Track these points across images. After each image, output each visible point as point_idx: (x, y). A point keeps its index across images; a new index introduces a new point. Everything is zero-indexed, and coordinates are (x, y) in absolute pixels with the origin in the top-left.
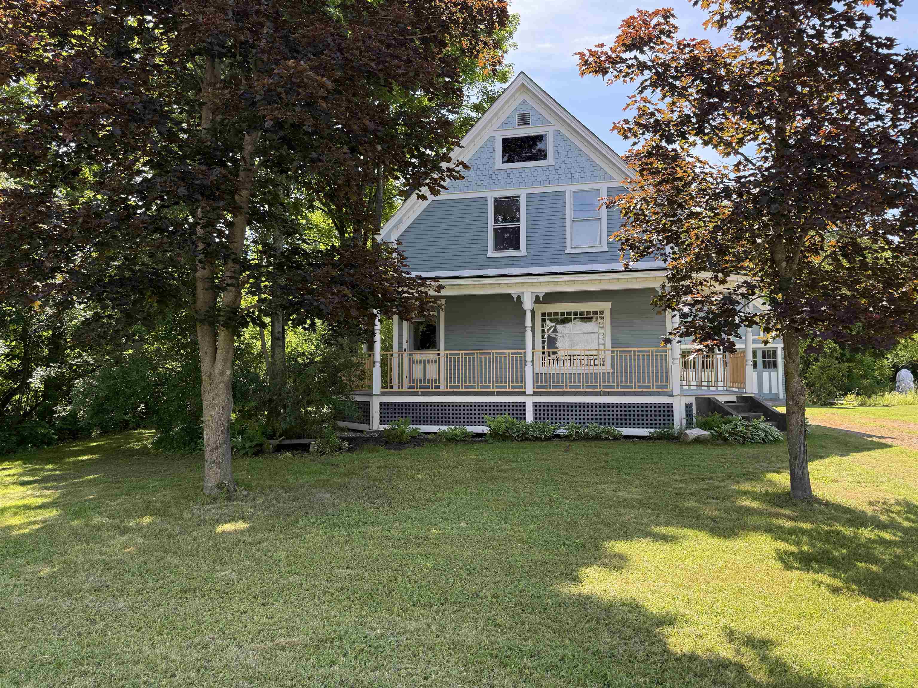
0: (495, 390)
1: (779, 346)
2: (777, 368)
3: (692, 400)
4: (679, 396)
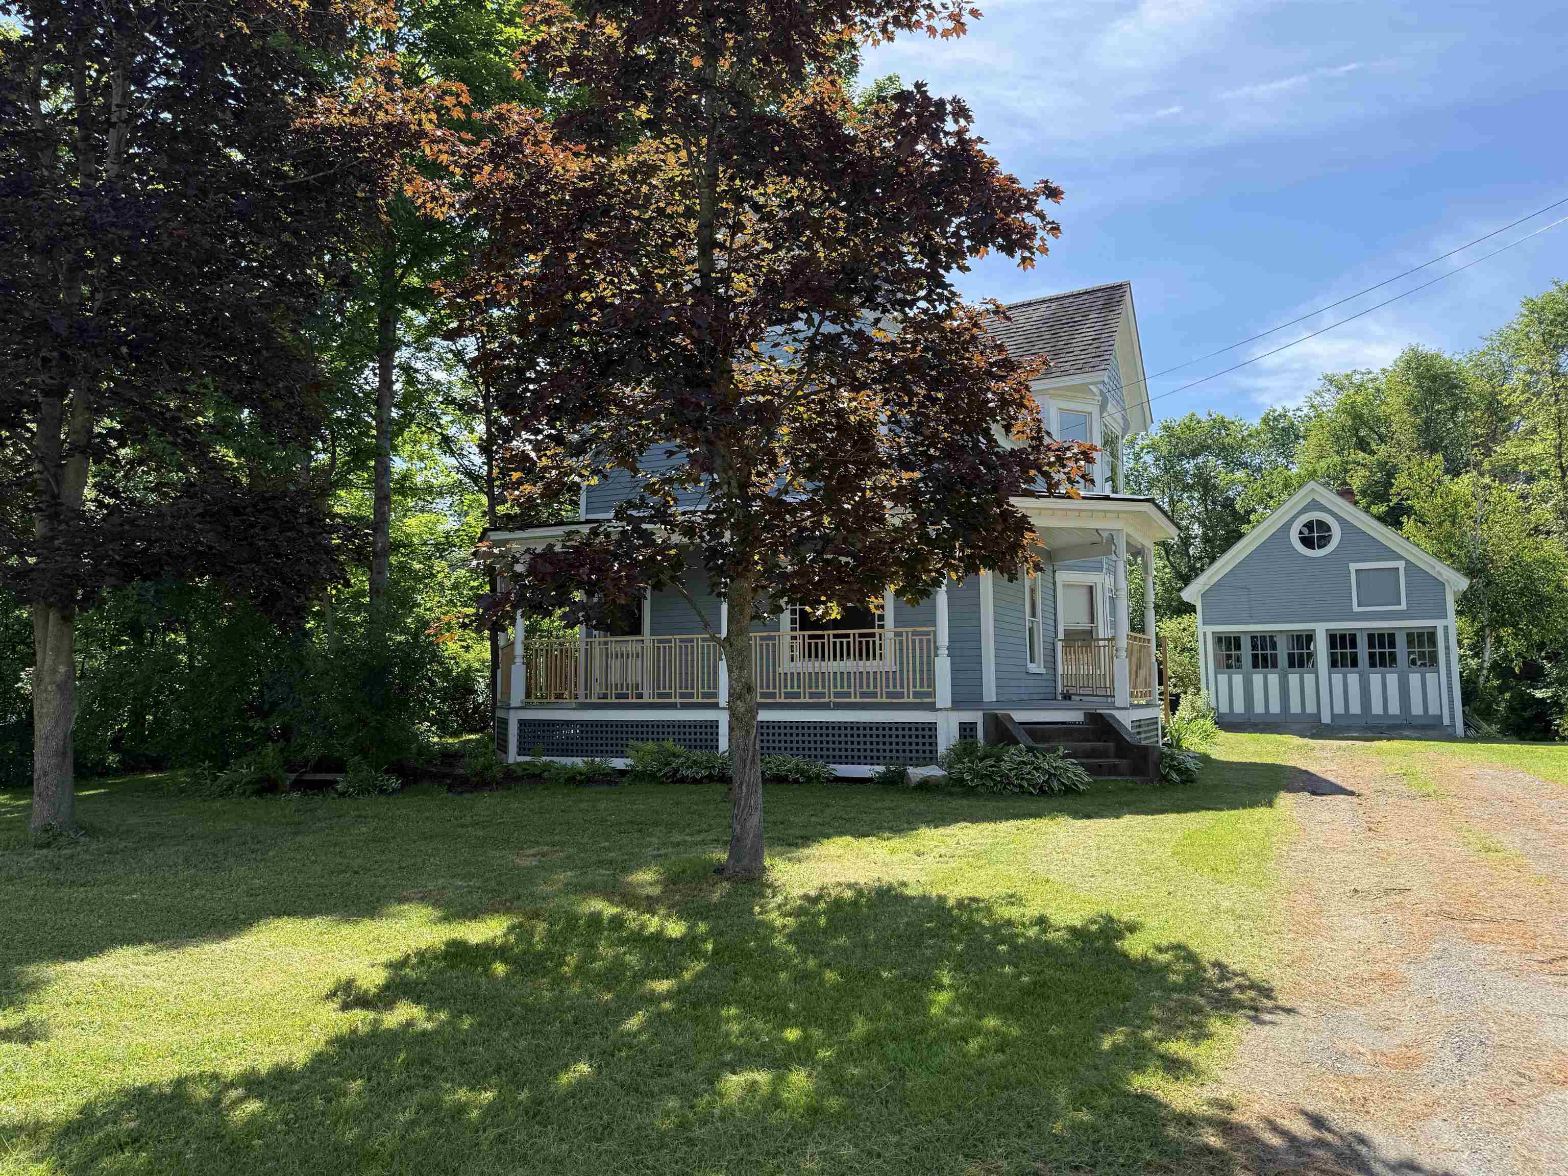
0: (679, 700)
1: (1439, 624)
2: (1438, 666)
3: (975, 717)
4: (946, 709)
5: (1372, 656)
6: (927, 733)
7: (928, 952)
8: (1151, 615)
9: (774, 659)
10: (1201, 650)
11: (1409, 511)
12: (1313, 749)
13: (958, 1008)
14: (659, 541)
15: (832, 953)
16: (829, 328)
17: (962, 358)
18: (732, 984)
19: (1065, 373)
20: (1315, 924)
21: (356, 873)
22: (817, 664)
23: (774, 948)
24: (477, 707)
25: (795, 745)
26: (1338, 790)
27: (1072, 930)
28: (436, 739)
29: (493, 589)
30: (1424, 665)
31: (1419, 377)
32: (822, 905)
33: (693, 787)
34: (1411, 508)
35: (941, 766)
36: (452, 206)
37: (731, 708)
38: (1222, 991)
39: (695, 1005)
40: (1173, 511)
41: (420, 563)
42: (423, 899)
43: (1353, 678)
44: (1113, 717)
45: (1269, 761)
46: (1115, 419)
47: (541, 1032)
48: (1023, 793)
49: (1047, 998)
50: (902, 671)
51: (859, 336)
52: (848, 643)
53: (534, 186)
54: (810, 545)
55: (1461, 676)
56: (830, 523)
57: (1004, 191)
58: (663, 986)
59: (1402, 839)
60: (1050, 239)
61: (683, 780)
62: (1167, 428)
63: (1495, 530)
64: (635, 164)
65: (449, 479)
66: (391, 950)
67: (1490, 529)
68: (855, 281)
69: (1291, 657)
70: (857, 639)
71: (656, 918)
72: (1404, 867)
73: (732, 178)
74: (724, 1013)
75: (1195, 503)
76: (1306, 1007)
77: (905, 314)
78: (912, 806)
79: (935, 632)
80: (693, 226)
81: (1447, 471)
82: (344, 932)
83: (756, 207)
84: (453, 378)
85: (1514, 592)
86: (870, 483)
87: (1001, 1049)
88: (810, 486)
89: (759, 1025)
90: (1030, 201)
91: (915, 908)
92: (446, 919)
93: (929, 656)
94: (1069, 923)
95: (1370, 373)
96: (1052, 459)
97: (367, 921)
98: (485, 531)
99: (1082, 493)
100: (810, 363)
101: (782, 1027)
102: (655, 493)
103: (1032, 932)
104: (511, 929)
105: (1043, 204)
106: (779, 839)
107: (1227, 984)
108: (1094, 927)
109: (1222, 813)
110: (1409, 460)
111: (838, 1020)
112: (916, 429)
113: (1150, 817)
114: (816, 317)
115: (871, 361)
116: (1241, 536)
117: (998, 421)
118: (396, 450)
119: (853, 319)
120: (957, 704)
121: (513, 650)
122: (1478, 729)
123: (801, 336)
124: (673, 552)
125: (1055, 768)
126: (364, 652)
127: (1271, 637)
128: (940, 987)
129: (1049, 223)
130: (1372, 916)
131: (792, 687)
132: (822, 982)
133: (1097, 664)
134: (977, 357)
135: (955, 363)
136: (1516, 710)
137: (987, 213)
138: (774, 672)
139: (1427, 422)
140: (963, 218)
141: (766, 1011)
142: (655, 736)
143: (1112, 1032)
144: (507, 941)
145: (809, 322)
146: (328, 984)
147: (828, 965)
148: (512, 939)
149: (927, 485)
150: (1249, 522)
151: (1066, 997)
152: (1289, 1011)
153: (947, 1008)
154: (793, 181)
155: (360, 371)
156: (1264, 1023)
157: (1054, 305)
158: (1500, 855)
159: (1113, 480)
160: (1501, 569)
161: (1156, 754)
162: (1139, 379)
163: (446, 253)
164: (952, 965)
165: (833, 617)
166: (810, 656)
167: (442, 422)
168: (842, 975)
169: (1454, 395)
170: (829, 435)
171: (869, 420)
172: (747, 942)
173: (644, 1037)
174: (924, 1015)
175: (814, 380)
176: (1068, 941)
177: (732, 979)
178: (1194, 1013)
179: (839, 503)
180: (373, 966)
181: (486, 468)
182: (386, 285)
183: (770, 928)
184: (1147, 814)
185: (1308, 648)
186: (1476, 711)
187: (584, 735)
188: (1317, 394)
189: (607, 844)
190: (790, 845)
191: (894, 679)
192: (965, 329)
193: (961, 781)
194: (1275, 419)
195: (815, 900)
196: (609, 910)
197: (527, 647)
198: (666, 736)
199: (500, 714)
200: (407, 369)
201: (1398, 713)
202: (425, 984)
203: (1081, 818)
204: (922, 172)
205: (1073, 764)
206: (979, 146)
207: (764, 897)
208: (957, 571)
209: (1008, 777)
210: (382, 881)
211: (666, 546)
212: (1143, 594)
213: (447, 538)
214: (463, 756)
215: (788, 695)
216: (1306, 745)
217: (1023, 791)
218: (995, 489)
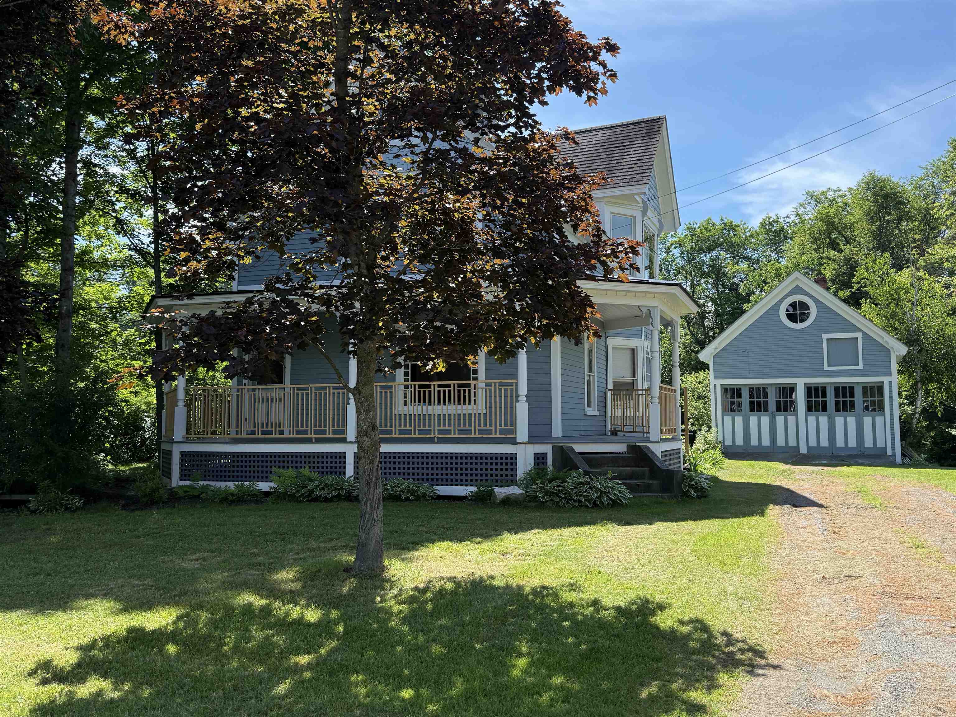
0: (314, 436)
1: (885, 380)
2: (884, 411)
3: (547, 449)
4: (523, 443)
5: (837, 403)
6: (509, 461)
7: (510, 628)
8: (677, 371)
9: (391, 404)
10: (712, 398)
11: (866, 295)
12: (794, 473)
13: (533, 670)
14: (302, 309)
15: (437, 631)
16: (438, 145)
17: (542, 172)
18: (360, 656)
19: (616, 186)
20: (794, 603)
21: (49, 575)
22: (425, 408)
23: (392, 628)
24: (144, 440)
25: (406, 471)
26: (811, 503)
27: (618, 609)
28: (111, 467)
29: (159, 346)
30: (874, 410)
31: (875, 195)
32: (429, 595)
33: (324, 505)
34: (867, 293)
35: (520, 487)
36: (132, 34)
37: (358, 441)
38: (729, 653)
39: (331, 674)
40: (693, 292)
41: (97, 323)
42: (106, 595)
43: (824, 420)
44: (648, 448)
45: (762, 481)
46: (652, 221)
47: (207, 697)
48: (581, 506)
49: (600, 661)
50: (491, 413)
51: (464, 152)
52: (450, 391)
53: (201, 21)
54: (424, 315)
55: (900, 419)
56: (438, 297)
57: (576, 44)
58: (304, 659)
59: (857, 539)
60: (609, 82)
61: (316, 499)
62: (690, 229)
63: (926, 310)
64: (284, 7)
65: (121, 255)
66: (81, 636)
67: (922, 309)
68: (460, 109)
69: (778, 403)
70: (457, 388)
71: (298, 608)
72: (858, 560)
73: (363, 23)
74: (353, 678)
75: (710, 286)
76: (788, 664)
77: (499, 136)
78: (497, 517)
79: (517, 383)
80: (330, 58)
81: (893, 266)
82: (41, 623)
83: (382, 47)
84: (125, 172)
85: (938, 357)
86: (470, 267)
87: (566, 700)
88: (423, 268)
89: (381, 688)
90: (595, 53)
91: (501, 595)
92: (125, 610)
93: (512, 402)
94: (616, 604)
95: (840, 191)
96: (609, 252)
97: (60, 614)
98: (153, 298)
99: (631, 279)
100: (424, 172)
101: (399, 688)
102: (299, 270)
103: (588, 612)
104: (179, 618)
105: (604, 55)
106: (395, 545)
107: (731, 648)
108: (634, 607)
109: (727, 521)
110: (866, 257)
111: (442, 682)
112: (506, 226)
113: (674, 524)
114: (430, 136)
115: (472, 172)
116: (743, 312)
117: (568, 222)
118: (78, 230)
119: (458, 139)
120: (533, 439)
121: (176, 395)
122: (911, 458)
123: (417, 150)
124: (314, 318)
125: (605, 487)
126: (52, 396)
127: (764, 389)
128: (520, 655)
129: (608, 71)
130: (835, 597)
131: (405, 426)
132: (429, 654)
133: (636, 408)
134: (553, 172)
135: (537, 176)
136: (938, 444)
137: (562, 61)
138: (391, 414)
139: (880, 228)
140: (544, 64)
141: (386, 677)
142: (294, 464)
143: (649, 685)
144: (177, 627)
145: (424, 139)
146: (30, 665)
147: (434, 640)
148: (181, 625)
149: (514, 270)
150: (749, 302)
151: (613, 660)
152: (775, 667)
153: (526, 671)
154: (411, 27)
155: (48, 164)
156: (758, 675)
157: (609, 132)
158: (926, 550)
159: (650, 269)
160: (930, 340)
161: (679, 476)
162: (671, 193)
163: (122, 71)
164: (529, 637)
165: (439, 370)
166: (419, 401)
167: (117, 207)
168: (445, 647)
169: (899, 209)
170: (437, 228)
171: (469, 217)
172: (370, 624)
173: (291, 699)
174: (508, 676)
175: (427, 184)
176: (615, 618)
177: (358, 653)
178: (708, 670)
179: (446, 282)
180: (67, 649)
181: (153, 246)
182: (71, 95)
183: (388, 612)
184: (672, 521)
185: (791, 397)
186: (911, 445)
187: (236, 464)
188: (802, 205)
189: (256, 550)
190: (403, 549)
191: (485, 419)
192: (544, 150)
193: (534, 498)
194: (770, 224)
195: (423, 591)
196: (259, 602)
197: (187, 392)
198: (303, 464)
199: (164, 446)
200: (88, 164)
201: (855, 446)
202: (111, 662)
203: (625, 525)
204: (513, 26)
205: (618, 484)
206: (557, 8)
207: (383, 589)
208: (535, 337)
209: (570, 494)
210: (70, 581)
211: (308, 314)
212: (671, 355)
213: (119, 303)
214: (134, 481)
215: (401, 432)
216: (789, 470)
217: (581, 505)
218: (565, 275)
